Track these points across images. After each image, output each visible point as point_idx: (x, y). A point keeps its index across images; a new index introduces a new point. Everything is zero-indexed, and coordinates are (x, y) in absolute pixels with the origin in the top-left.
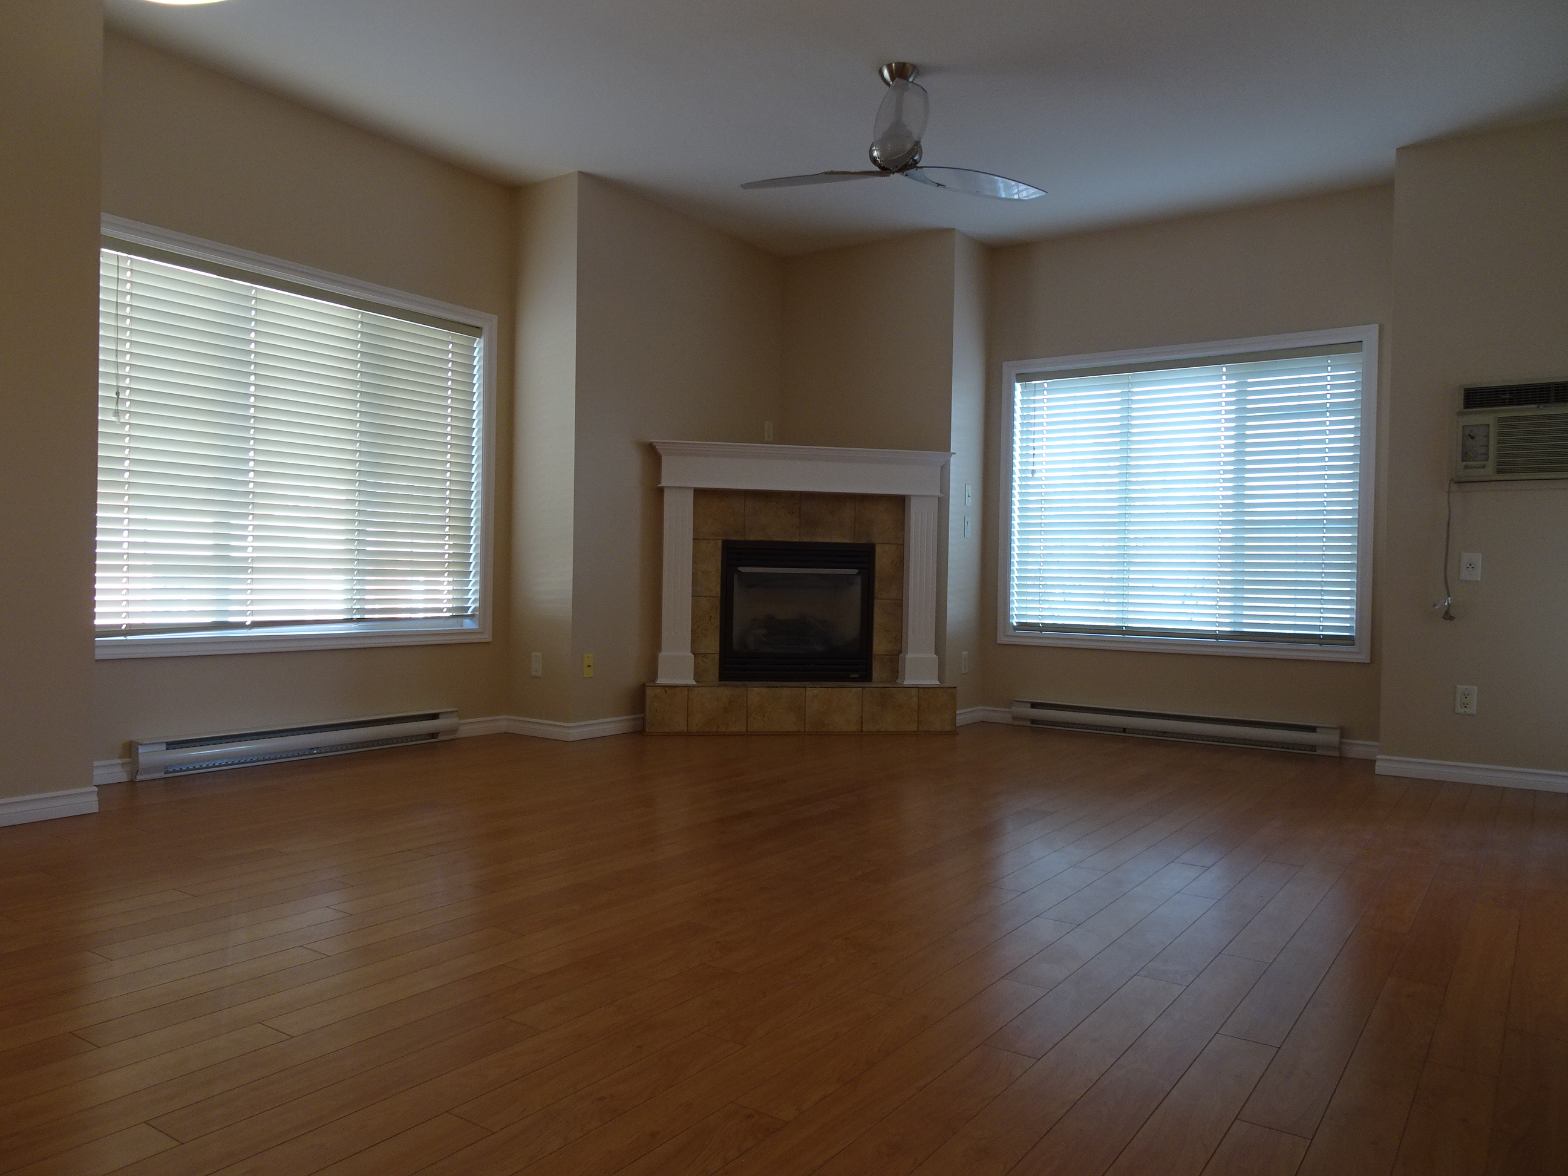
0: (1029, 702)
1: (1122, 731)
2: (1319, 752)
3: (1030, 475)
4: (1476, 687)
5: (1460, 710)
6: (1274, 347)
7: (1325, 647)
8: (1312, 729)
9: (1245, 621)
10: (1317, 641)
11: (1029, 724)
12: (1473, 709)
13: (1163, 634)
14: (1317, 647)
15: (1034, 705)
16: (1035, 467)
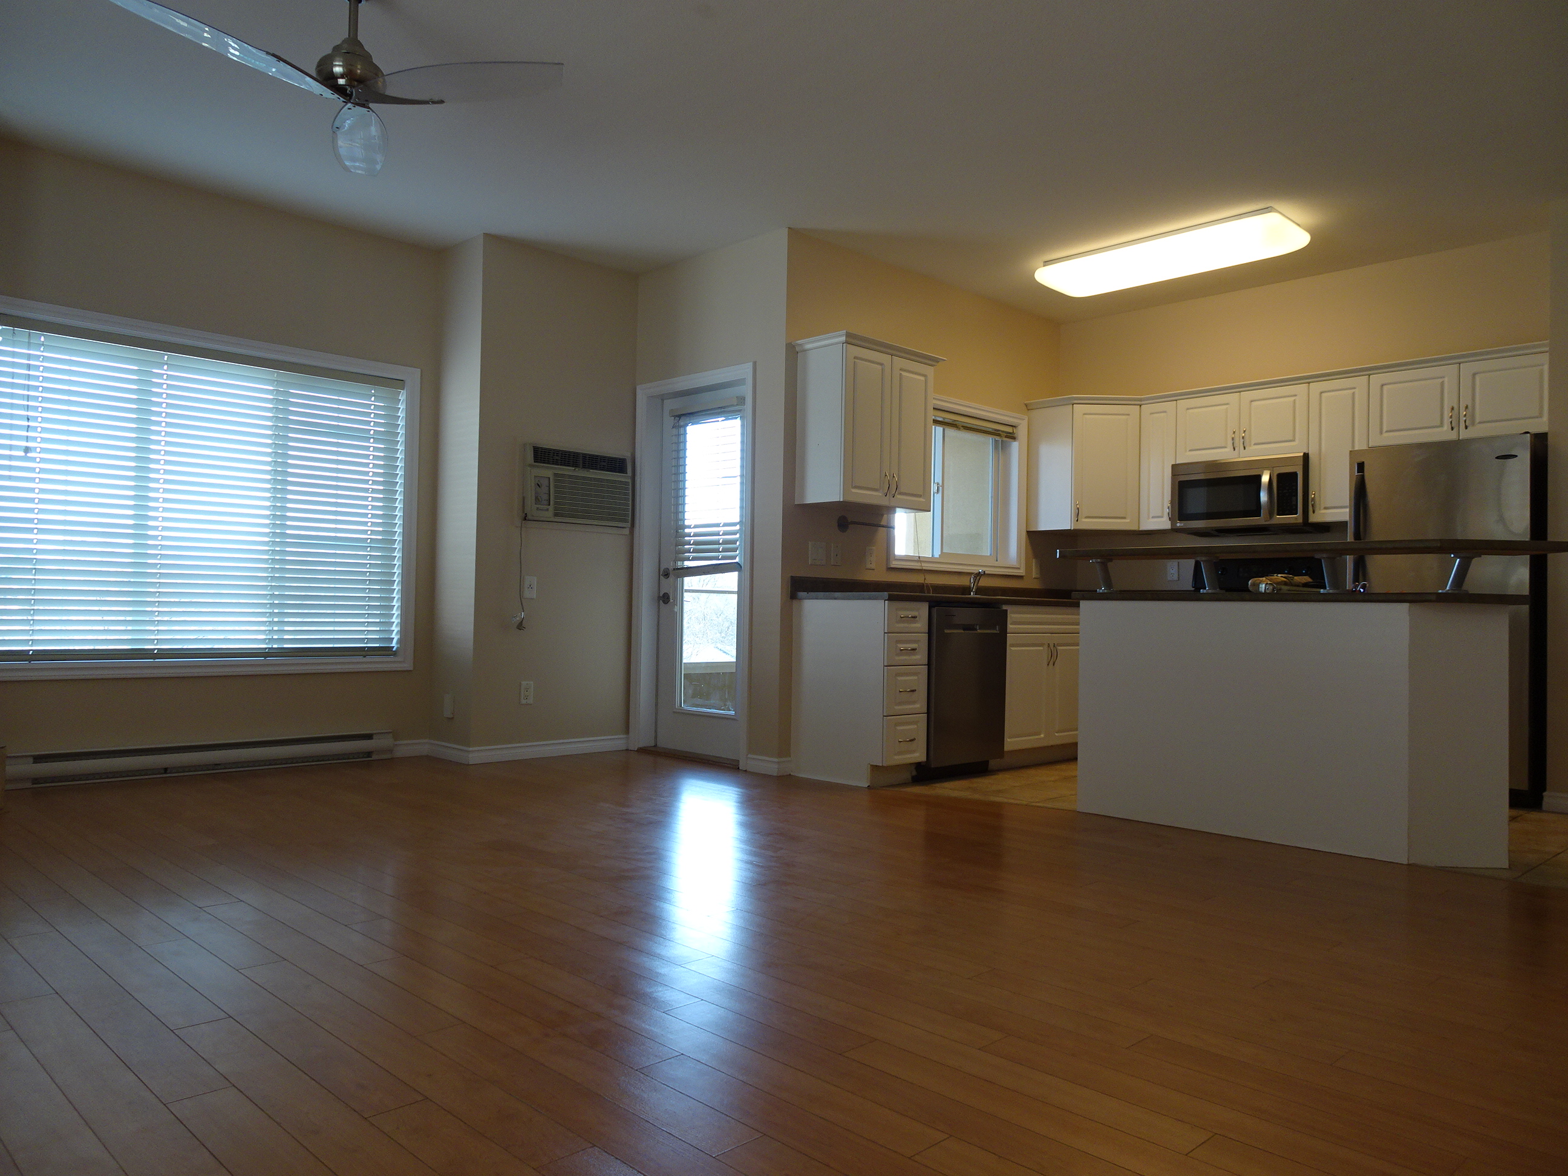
0: (31, 756)
1: (163, 772)
2: (375, 757)
3: (22, 454)
4: (532, 682)
5: (524, 702)
6: (332, 366)
7: (368, 659)
8: (369, 737)
9: (286, 637)
10: (362, 653)
11: (28, 785)
12: (530, 701)
13: (199, 655)
14: (361, 659)
15: (38, 759)
16: (30, 444)
